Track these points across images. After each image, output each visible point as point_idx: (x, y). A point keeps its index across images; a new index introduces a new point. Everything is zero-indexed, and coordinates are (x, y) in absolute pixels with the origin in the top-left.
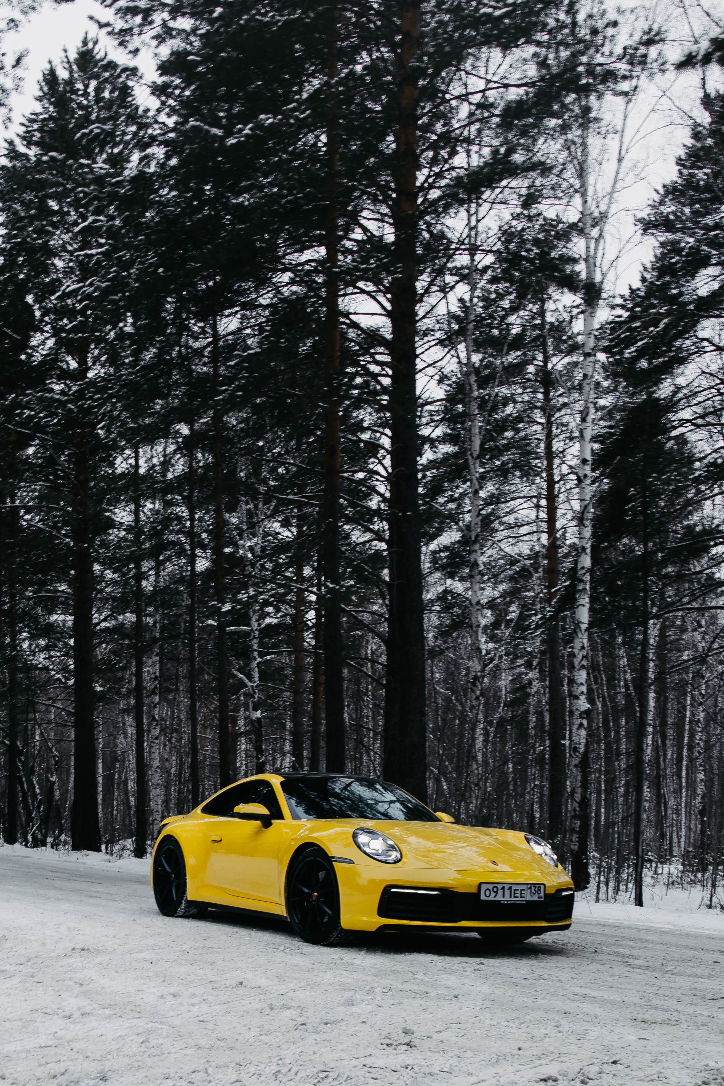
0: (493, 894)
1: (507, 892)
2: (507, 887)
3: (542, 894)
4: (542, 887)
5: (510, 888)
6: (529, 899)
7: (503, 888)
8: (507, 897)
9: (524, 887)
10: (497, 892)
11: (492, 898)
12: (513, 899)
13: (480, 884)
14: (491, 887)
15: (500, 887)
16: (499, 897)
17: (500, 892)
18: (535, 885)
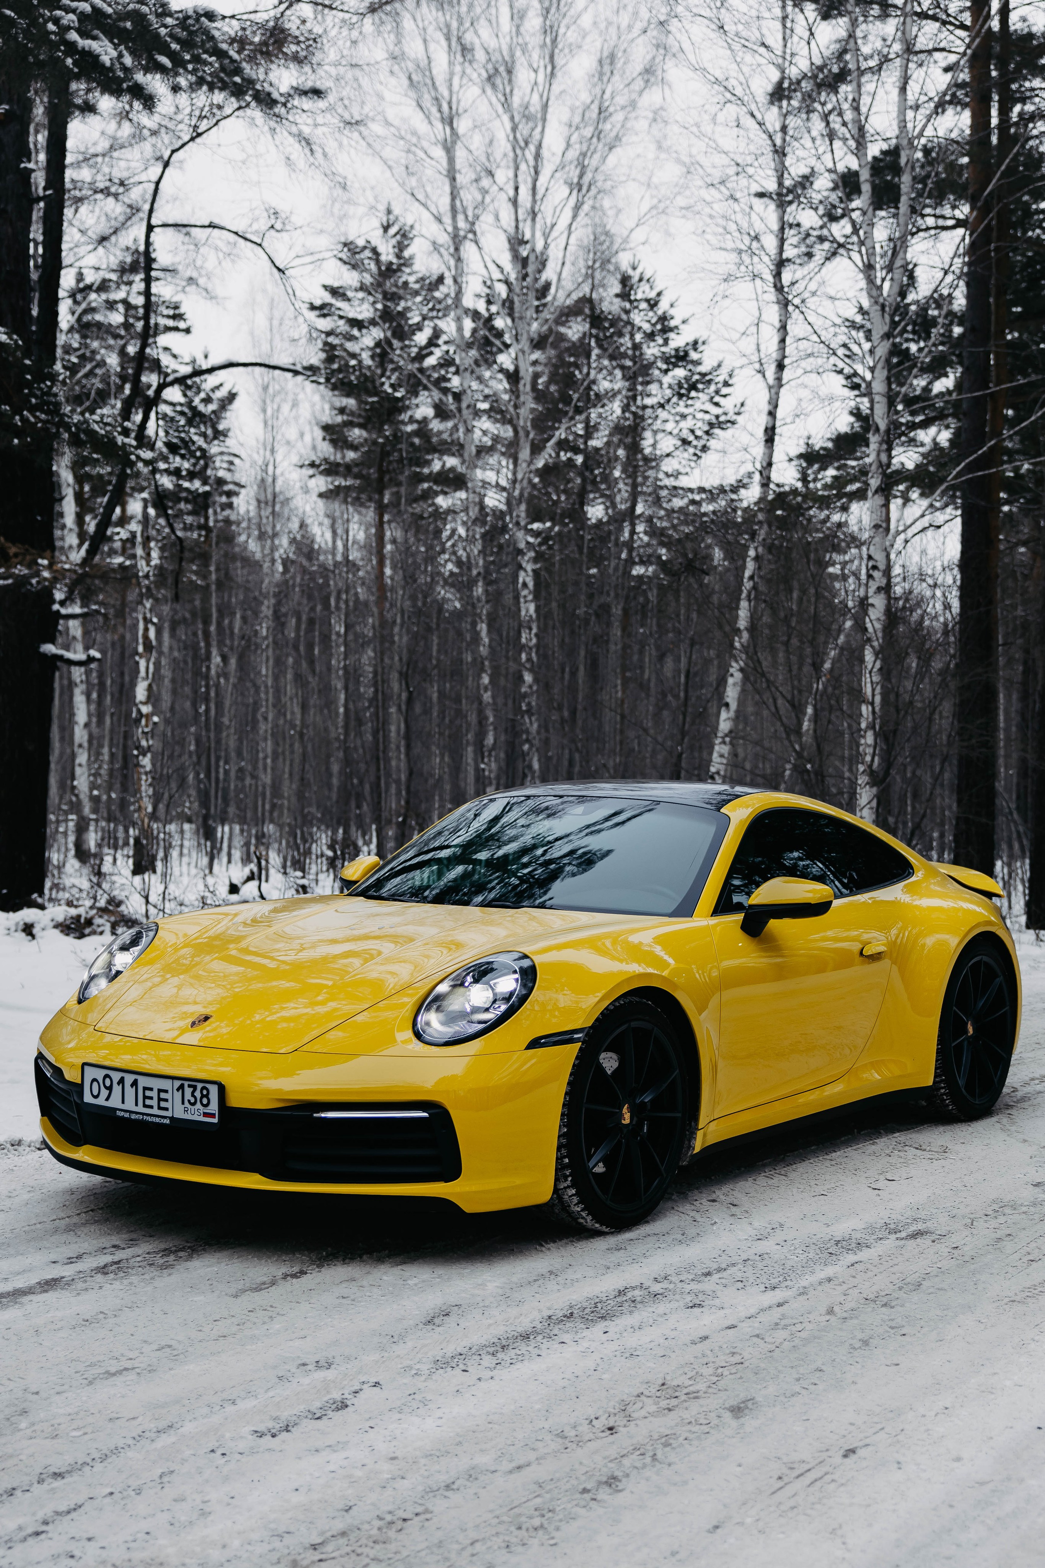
0: (104, 1093)
1: (130, 1092)
2: (129, 1079)
3: (214, 1107)
4: (214, 1091)
5: (135, 1084)
6: (179, 1113)
7: (121, 1081)
8: (130, 1105)
9: (166, 1084)
10: (110, 1089)
11: (101, 1101)
12: (140, 1109)
13: (84, 1064)
14: (99, 1074)
15: (116, 1076)
16: (115, 1102)
17: (117, 1089)
18: (193, 1082)
